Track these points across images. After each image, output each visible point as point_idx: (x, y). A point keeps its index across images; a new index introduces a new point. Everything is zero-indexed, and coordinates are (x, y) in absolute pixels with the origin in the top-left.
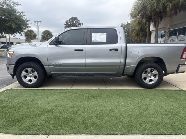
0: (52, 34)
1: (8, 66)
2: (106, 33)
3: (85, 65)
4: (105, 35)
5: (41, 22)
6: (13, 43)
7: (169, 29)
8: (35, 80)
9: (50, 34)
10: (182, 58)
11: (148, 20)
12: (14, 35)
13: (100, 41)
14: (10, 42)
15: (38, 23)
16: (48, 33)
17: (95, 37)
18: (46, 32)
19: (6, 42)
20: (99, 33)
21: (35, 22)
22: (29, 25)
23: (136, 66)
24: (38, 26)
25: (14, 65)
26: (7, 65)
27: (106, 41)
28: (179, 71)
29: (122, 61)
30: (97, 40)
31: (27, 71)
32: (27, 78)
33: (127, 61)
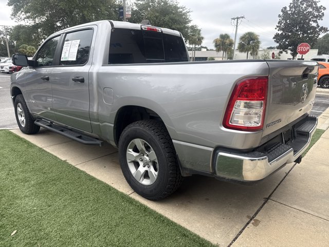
0: (257, 39)
2: (79, 41)
5: (242, 17)
9: (254, 40)
14: (196, 56)
15: (237, 20)
16: (251, 38)
17: (65, 51)
18: (247, 36)
21: (233, 19)
23: (113, 125)
24: (237, 26)
27: (75, 59)
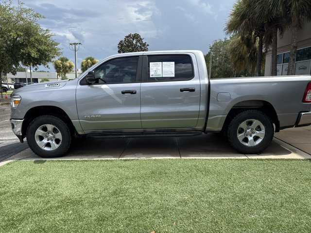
1: (13, 122)
2: (174, 63)
3: (141, 116)
4: (171, 66)
5: (80, 44)
6: (37, 79)
7: (296, 47)
8: (57, 146)
10: (304, 100)
11: (259, 33)
12: (36, 67)
13: (163, 76)
14: (33, 77)
15: (75, 46)
17: (155, 69)
19: (26, 79)
20: (162, 62)
21: (70, 44)
22: (60, 51)
23: (226, 116)
24: (75, 51)
25: (22, 120)
26: (10, 119)
27: (173, 76)
28: (300, 124)
29: (203, 108)
30: (159, 74)
31: (45, 129)
32: (43, 141)
33: (211, 108)
